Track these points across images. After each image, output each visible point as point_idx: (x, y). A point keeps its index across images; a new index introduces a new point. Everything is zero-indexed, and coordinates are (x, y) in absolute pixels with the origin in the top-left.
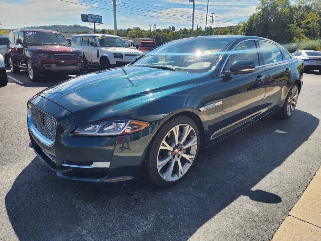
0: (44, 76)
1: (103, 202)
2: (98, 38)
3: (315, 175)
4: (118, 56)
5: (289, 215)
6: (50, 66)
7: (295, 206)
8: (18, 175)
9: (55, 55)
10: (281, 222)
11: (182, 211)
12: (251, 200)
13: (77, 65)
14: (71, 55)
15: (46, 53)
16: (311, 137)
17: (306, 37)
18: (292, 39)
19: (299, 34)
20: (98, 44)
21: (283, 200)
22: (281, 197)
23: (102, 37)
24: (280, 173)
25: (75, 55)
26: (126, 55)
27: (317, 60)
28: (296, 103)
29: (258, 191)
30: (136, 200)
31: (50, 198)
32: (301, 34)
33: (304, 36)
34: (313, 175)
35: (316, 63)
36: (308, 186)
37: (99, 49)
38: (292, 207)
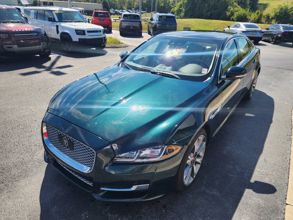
0: (5, 57)
1: (137, 213)
2: (55, 12)
3: (290, 159)
4: (80, 33)
5: (287, 204)
6: (12, 47)
7: (288, 194)
8: (39, 192)
9: (15, 35)
10: (284, 212)
11: (207, 213)
12: (254, 193)
13: (40, 44)
14: (32, 34)
15: (5, 34)
16: (274, 119)
17: (238, 5)
18: (227, 7)
19: (233, 3)
20: (57, 19)
21: (277, 189)
22: (275, 186)
23: (60, 11)
24: (265, 161)
25: (36, 34)
26: (89, 32)
27: (253, 32)
28: (255, 86)
29: (256, 182)
30: (164, 207)
31: (86, 215)
32: (234, 2)
33: (237, 5)
34: (288, 159)
35: (252, 35)
36: (289, 172)
37: (58, 24)
38: (286, 196)
